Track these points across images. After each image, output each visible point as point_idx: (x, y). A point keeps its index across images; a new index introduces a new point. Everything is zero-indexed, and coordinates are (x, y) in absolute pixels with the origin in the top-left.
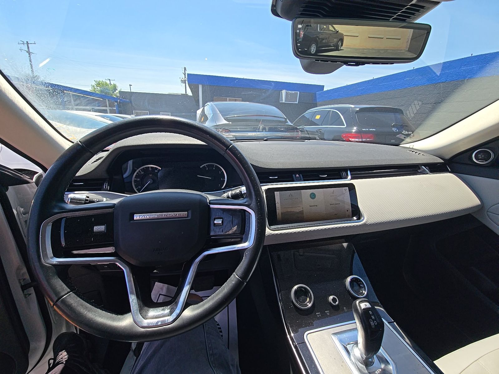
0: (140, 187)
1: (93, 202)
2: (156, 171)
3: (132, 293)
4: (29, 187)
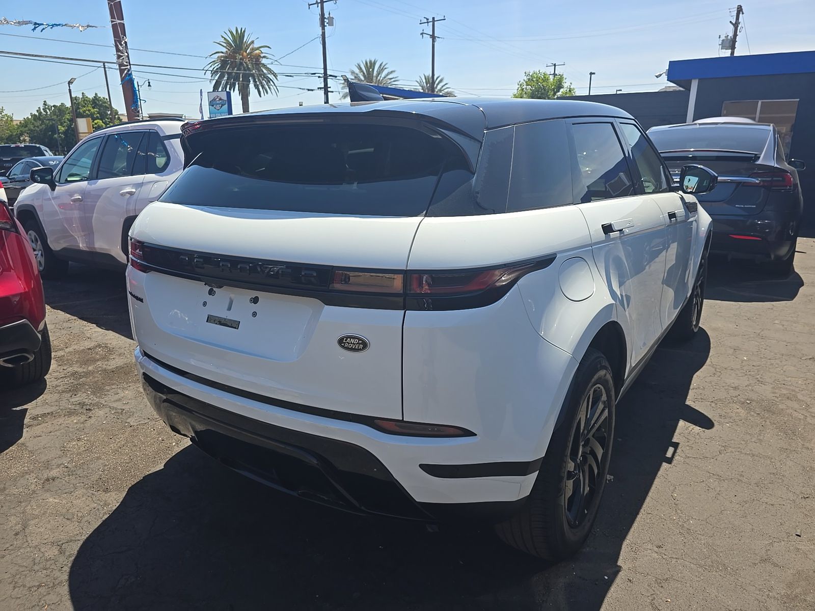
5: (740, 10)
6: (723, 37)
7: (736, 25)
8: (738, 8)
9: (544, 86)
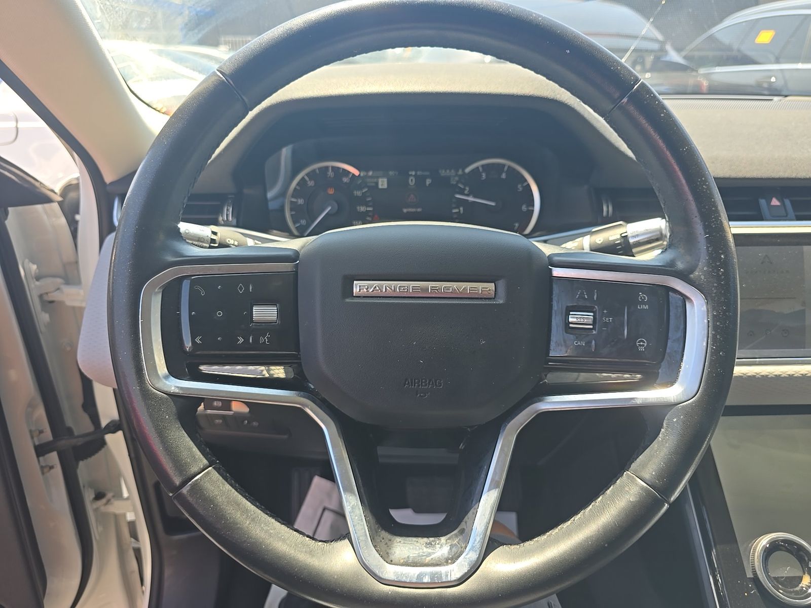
0: (303, 222)
1: (227, 246)
2: (345, 180)
3: (348, 490)
4: (46, 212)
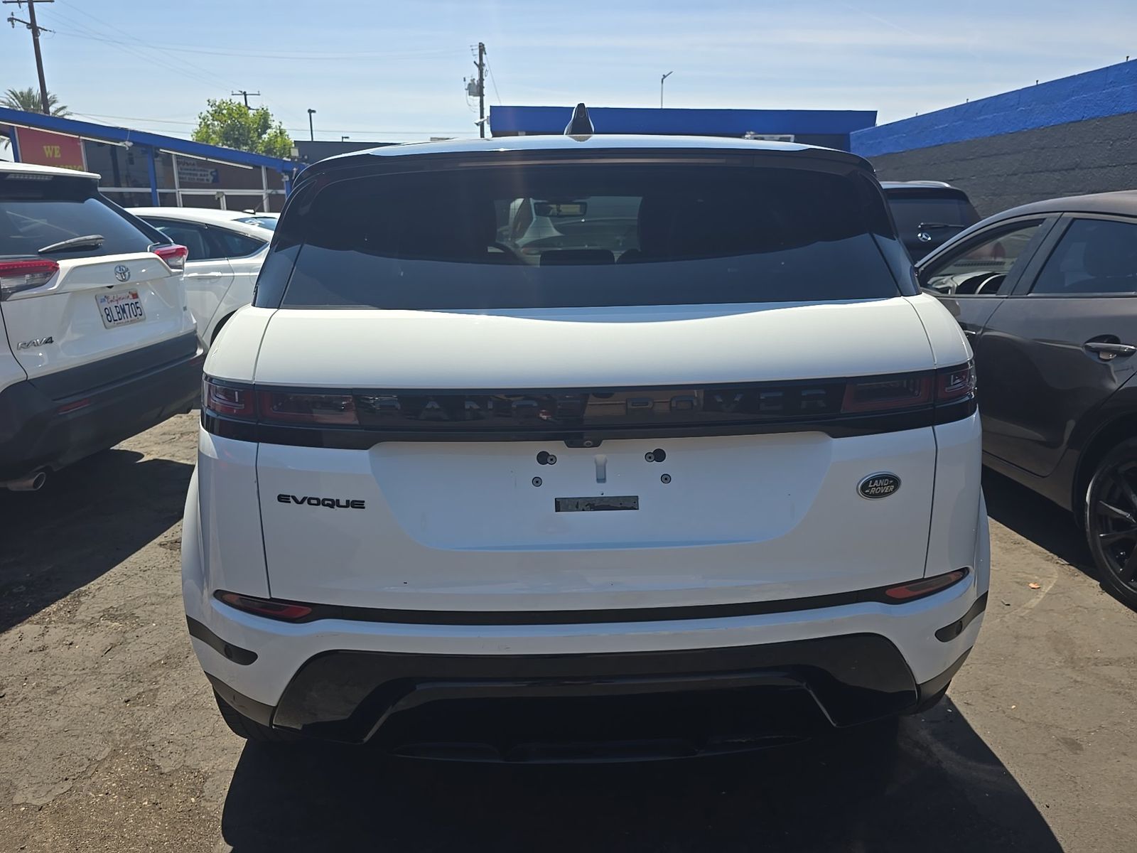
5: (482, 49)
6: (468, 81)
7: (481, 66)
8: (480, 47)
9: (241, 125)
